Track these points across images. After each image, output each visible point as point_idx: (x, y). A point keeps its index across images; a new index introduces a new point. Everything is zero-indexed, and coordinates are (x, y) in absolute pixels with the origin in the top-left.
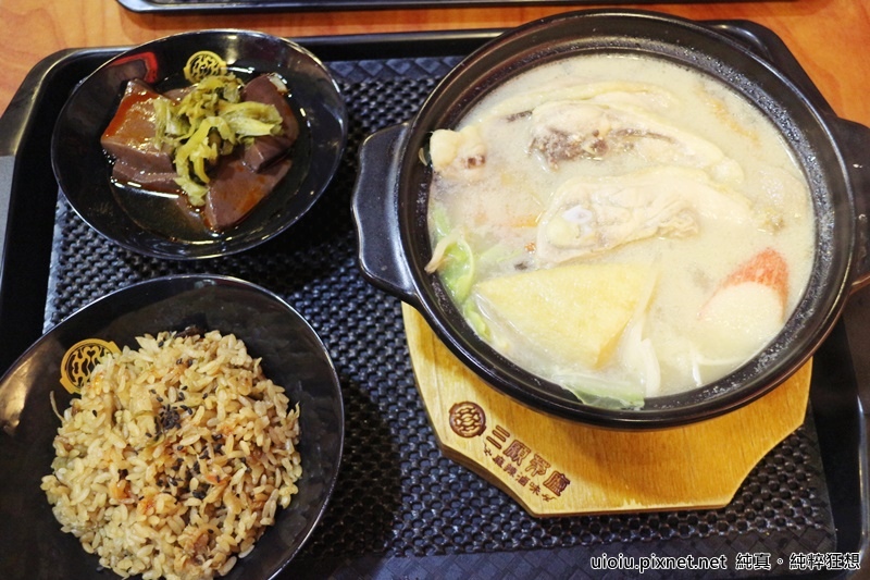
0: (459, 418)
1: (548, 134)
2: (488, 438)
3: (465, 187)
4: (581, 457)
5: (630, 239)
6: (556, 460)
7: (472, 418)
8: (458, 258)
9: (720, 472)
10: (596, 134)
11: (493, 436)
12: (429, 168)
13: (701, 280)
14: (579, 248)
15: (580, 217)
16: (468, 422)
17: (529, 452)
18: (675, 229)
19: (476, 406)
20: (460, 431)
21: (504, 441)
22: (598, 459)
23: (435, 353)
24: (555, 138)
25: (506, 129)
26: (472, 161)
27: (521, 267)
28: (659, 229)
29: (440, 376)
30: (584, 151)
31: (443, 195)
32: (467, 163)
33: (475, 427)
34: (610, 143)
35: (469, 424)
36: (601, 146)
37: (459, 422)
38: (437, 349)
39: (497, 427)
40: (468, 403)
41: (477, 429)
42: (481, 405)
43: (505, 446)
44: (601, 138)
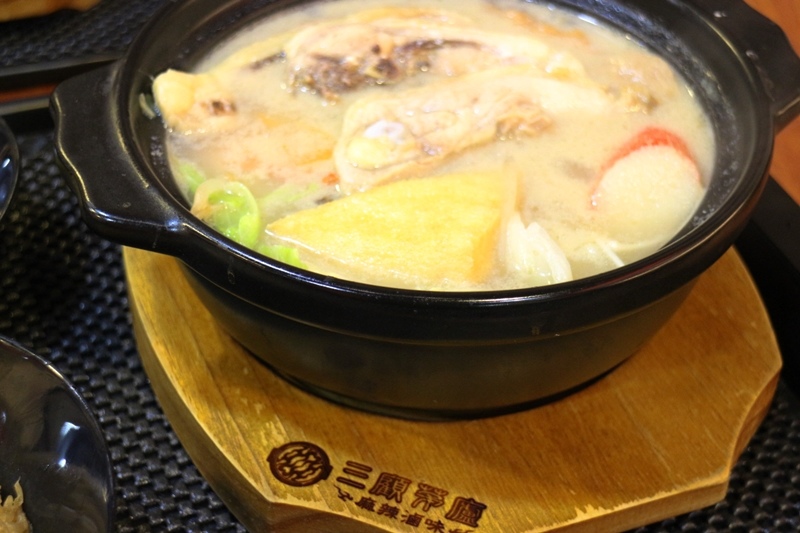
0: (287, 465)
1: (313, 62)
2: (340, 479)
3: (217, 139)
4: (488, 471)
5: (464, 144)
6: (452, 484)
7: (306, 461)
8: (231, 204)
9: (699, 444)
10: (377, 50)
11: (345, 476)
12: (158, 120)
13: (577, 171)
14: (399, 163)
15: (387, 131)
16: (301, 466)
17: (409, 482)
18: (521, 120)
19: (306, 445)
20: (294, 480)
21: (366, 477)
22: (515, 468)
23: (223, 395)
24: (325, 66)
25: (253, 80)
26: (217, 106)
27: (323, 201)
28: (500, 125)
29: (241, 421)
30: (367, 77)
31: (187, 152)
32: (212, 109)
33: (315, 470)
34: (399, 63)
35: (303, 468)
36: (388, 67)
37: (287, 470)
38: (226, 390)
39: (349, 463)
40: (293, 444)
41: (317, 473)
42: (313, 442)
43: (369, 484)
44: (384, 56)
